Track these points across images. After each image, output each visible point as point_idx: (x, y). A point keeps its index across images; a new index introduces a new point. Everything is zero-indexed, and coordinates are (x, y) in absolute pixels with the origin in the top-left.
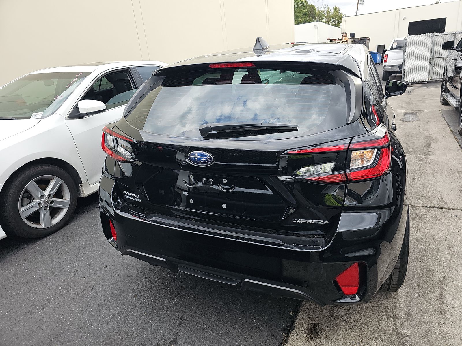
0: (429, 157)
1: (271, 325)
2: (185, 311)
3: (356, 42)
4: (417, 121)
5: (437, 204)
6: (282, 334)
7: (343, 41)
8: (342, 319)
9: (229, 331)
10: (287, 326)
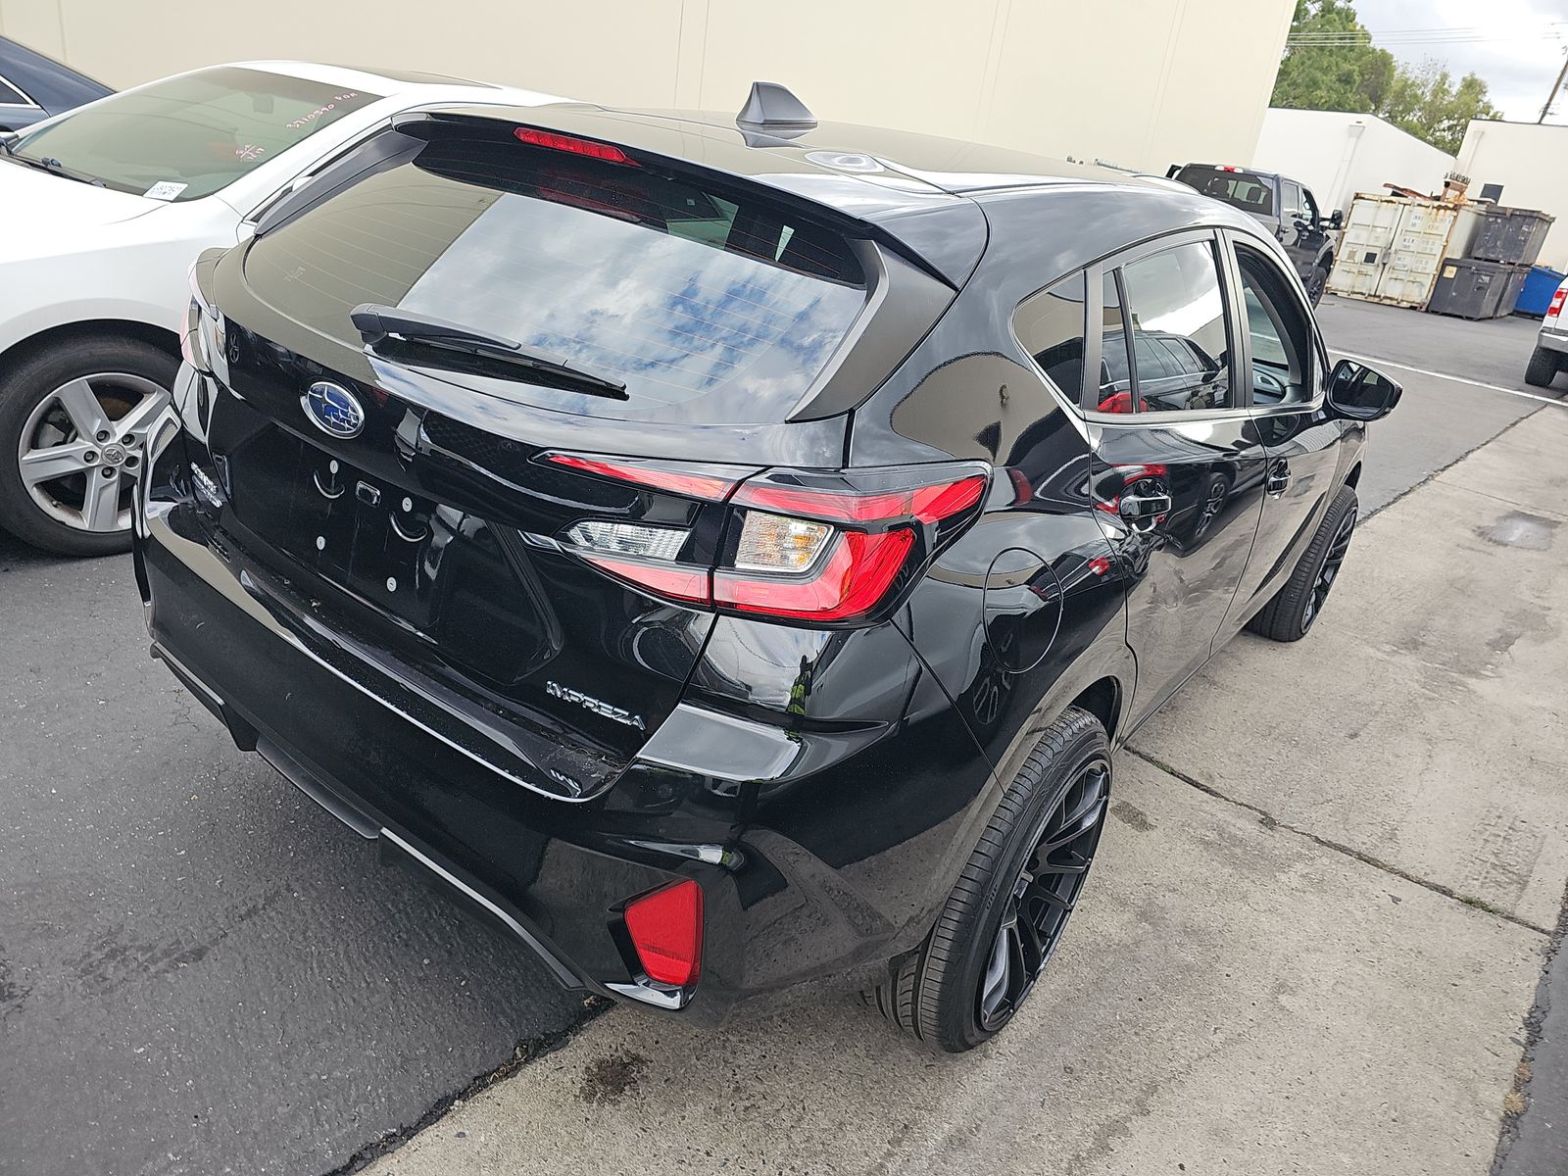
0: (1472, 682)
1: (503, 1012)
2: (295, 886)
3: (1491, 220)
4: (1539, 549)
5: (1360, 841)
6: (515, 1049)
7: (1443, 204)
8: (730, 1075)
9: (369, 984)
10: (548, 1032)
